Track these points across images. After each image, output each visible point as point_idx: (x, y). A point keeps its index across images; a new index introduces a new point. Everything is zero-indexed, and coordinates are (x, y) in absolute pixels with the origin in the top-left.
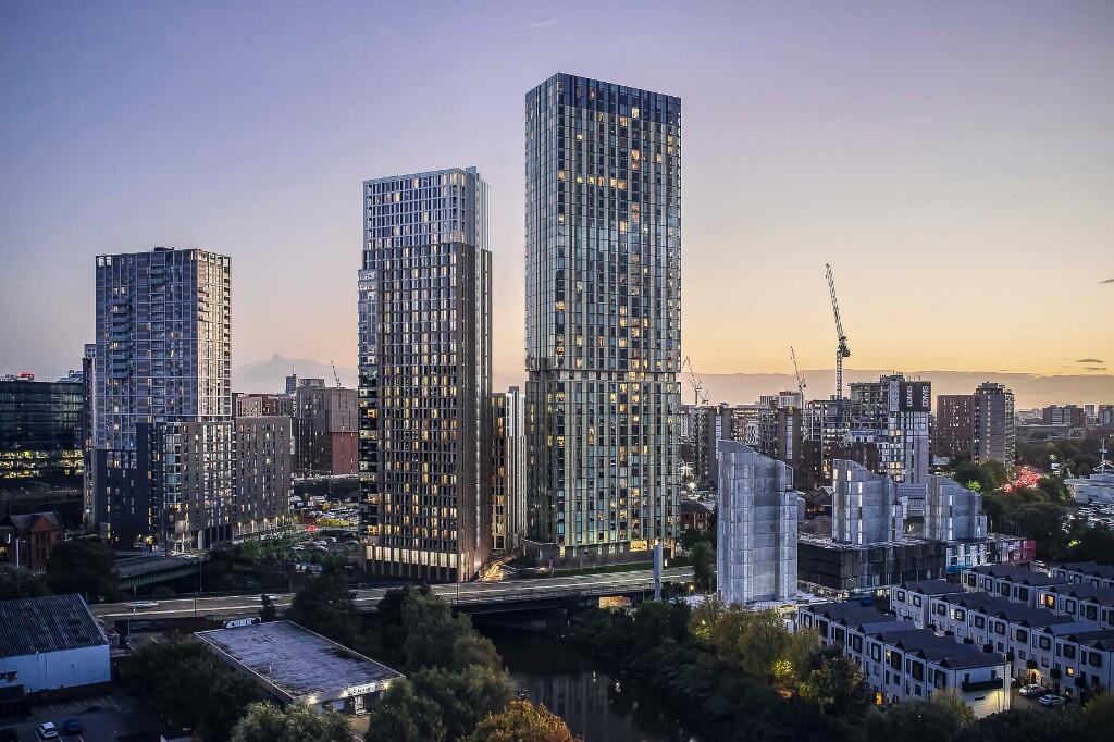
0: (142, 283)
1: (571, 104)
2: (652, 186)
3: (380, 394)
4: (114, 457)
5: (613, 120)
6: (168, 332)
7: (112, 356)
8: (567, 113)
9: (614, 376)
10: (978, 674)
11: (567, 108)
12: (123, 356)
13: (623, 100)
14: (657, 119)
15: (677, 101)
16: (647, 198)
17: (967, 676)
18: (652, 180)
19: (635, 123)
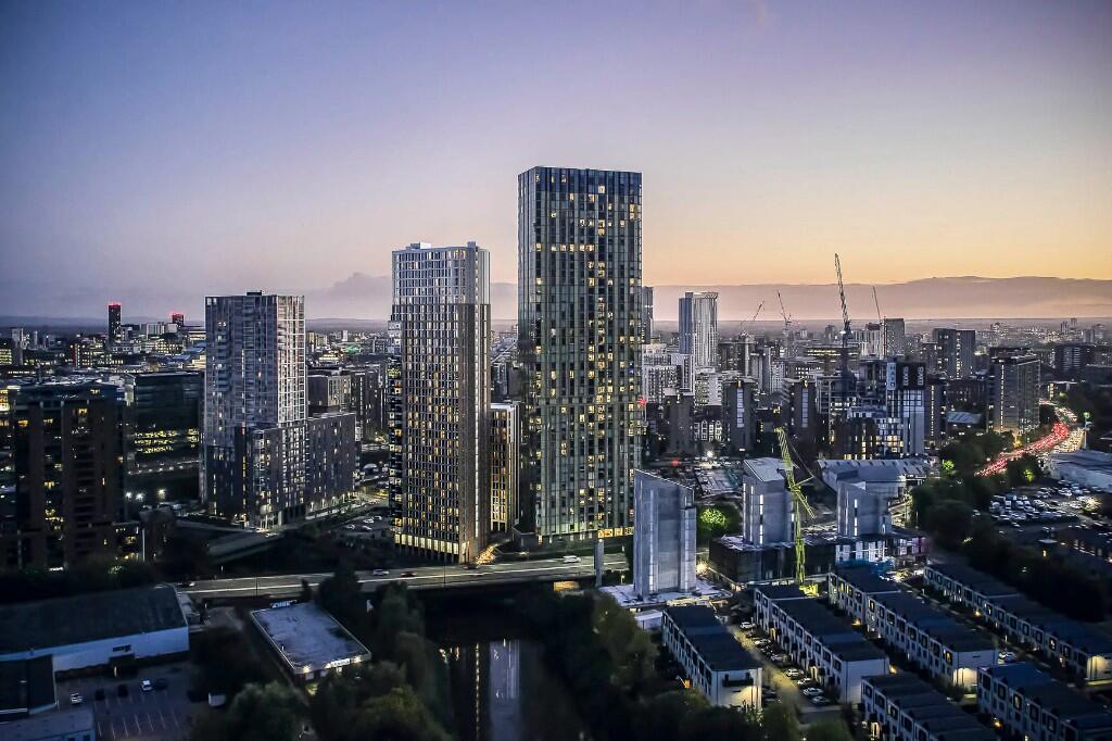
0: (238, 319)
1: (546, 190)
2: (616, 247)
3: (404, 416)
4: (219, 452)
5: (583, 198)
6: (257, 358)
7: (217, 374)
8: (543, 196)
9: (585, 401)
10: (734, 675)
11: (543, 193)
12: (224, 376)
13: (591, 181)
14: (621, 193)
15: (638, 176)
16: (611, 256)
17: (727, 676)
18: (616, 240)
19: (602, 198)
